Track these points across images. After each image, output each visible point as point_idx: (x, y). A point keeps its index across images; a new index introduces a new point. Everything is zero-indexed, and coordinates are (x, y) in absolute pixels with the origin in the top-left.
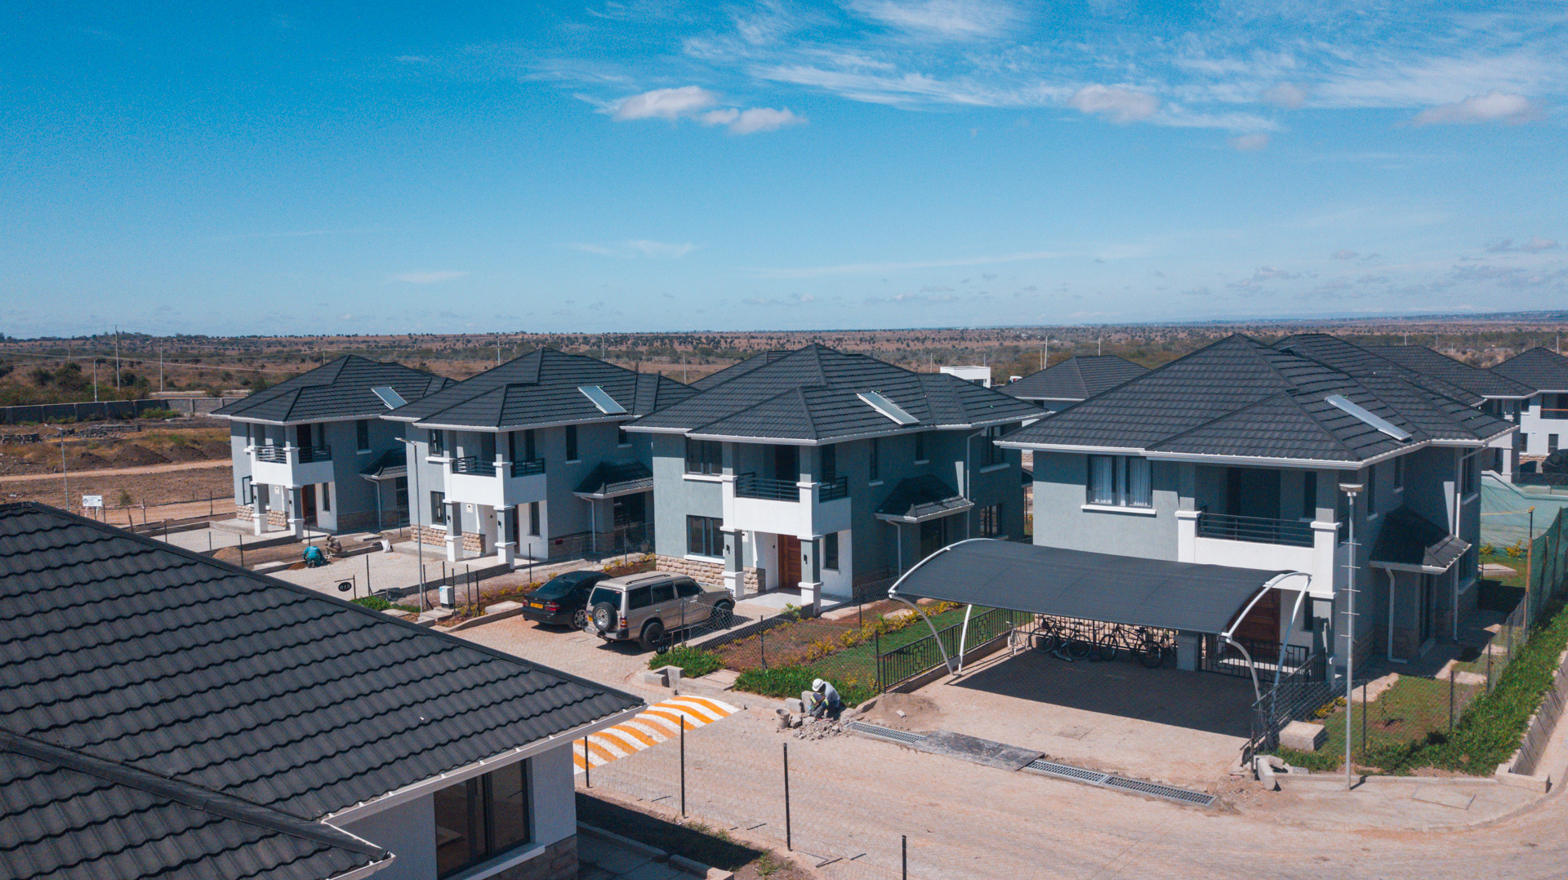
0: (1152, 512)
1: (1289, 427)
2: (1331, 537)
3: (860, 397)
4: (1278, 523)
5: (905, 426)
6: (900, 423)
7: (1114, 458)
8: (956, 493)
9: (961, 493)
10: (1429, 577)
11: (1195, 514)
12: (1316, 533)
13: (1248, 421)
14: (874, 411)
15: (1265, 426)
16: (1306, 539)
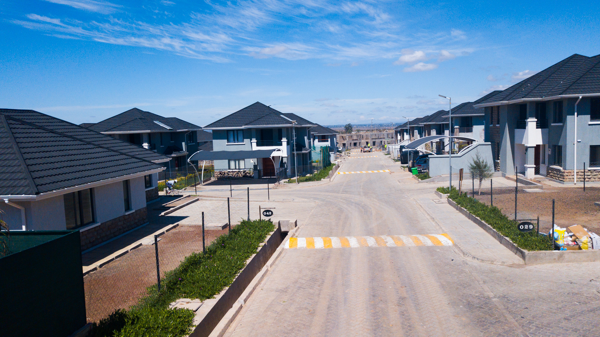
0: (244, 143)
1: (275, 119)
2: (286, 143)
3: (155, 122)
4: (273, 141)
5: (170, 130)
6: (168, 129)
7: (233, 130)
8: (183, 150)
9: (184, 150)
10: (303, 154)
11: (256, 141)
12: (283, 142)
13: (266, 119)
14: (160, 125)
15: (270, 119)
16: (281, 145)
